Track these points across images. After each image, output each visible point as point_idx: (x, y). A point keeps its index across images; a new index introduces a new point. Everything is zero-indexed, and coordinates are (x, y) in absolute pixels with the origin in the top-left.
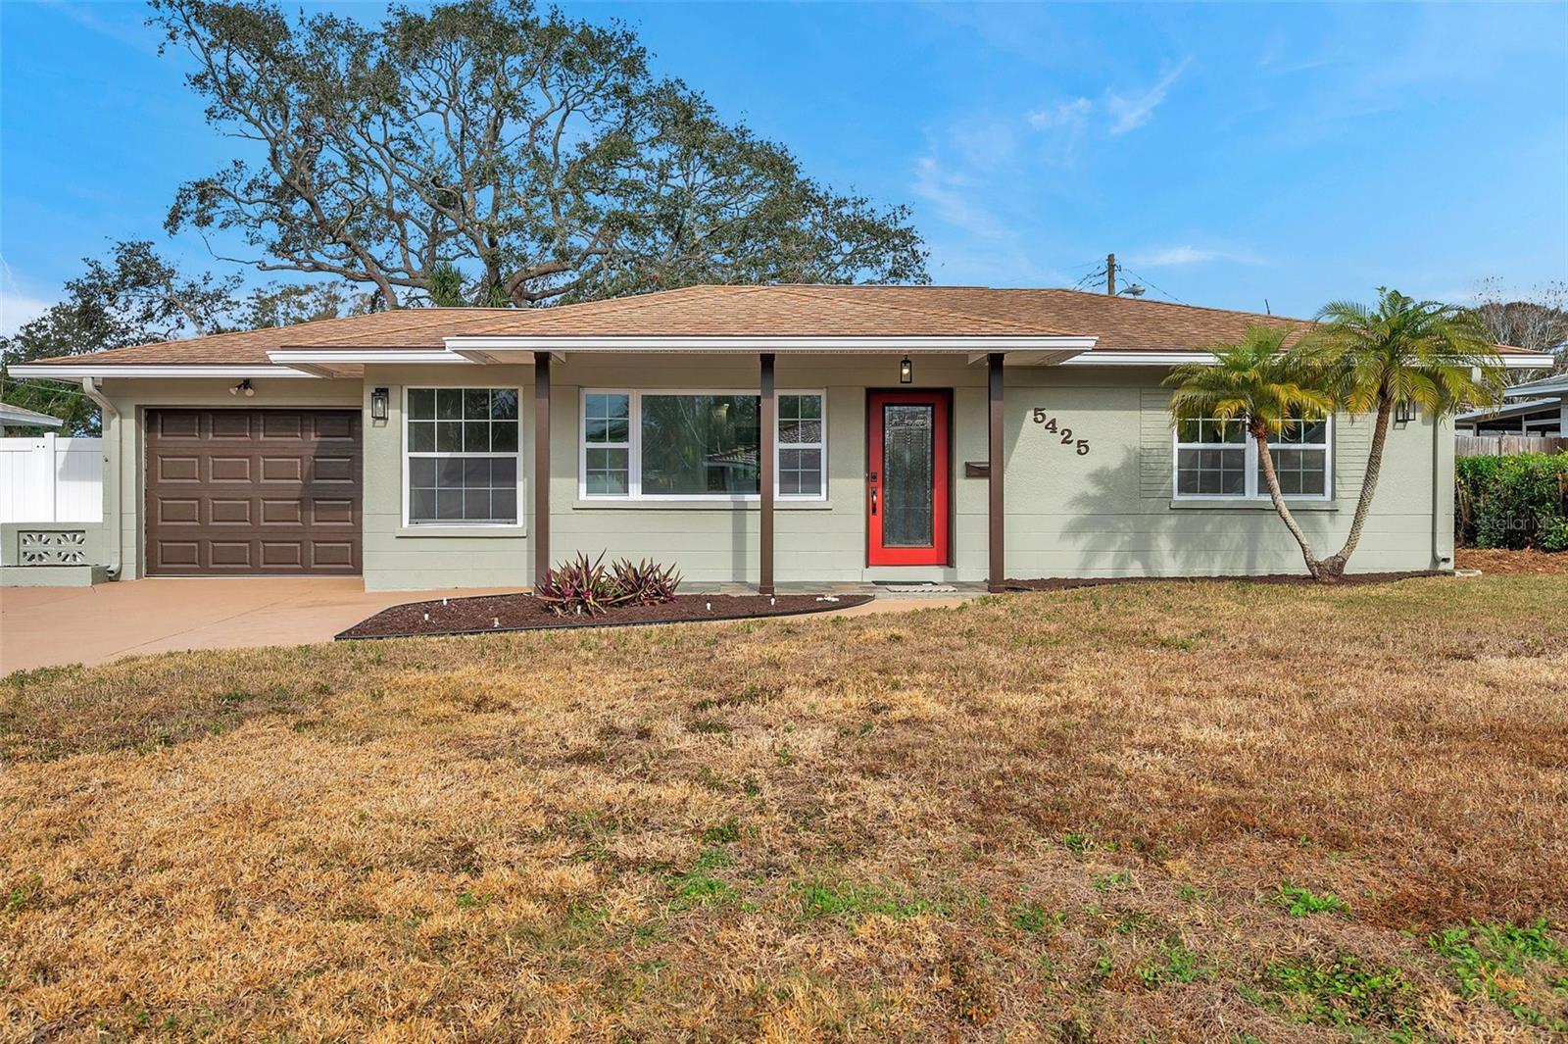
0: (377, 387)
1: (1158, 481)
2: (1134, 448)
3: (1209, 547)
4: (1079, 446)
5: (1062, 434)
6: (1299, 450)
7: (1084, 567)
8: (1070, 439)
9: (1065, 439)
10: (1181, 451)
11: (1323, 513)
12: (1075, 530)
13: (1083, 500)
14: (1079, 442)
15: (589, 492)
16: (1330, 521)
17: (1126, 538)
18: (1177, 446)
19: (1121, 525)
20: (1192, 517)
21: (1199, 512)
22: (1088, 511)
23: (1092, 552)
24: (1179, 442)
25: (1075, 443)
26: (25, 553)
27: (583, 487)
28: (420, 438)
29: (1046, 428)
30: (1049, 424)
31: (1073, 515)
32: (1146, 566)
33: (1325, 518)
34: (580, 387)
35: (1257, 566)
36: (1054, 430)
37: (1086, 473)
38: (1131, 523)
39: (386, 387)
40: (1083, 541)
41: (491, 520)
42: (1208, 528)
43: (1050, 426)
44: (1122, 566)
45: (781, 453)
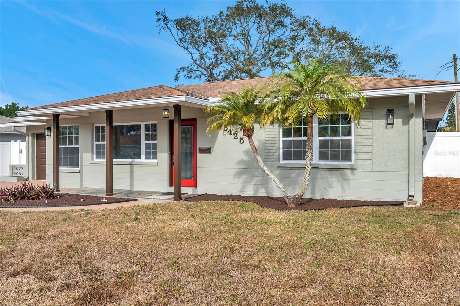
0: (48, 127)
1: (271, 155)
2: (262, 140)
3: (294, 183)
4: (240, 140)
5: (234, 135)
6: (339, 140)
7: (242, 190)
8: (237, 137)
9: (235, 137)
10: (284, 142)
11: (347, 170)
12: (239, 174)
13: (241, 162)
14: (240, 138)
15: (97, 158)
16: (352, 174)
17: (259, 179)
18: (282, 139)
19: (257, 173)
20: (285, 171)
21: (289, 168)
22: (243, 167)
23: (245, 184)
24: (283, 137)
25: (239, 139)
26: (14, 173)
27: (95, 156)
30: (229, 131)
31: (238, 168)
32: (267, 191)
33: (349, 172)
34: (93, 124)
35: (316, 195)
36: (231, 134)
37: (243, 151)
38: (261, 172)
39: (50, 126)
40: (242, 179)
41: (74, 167)
42: (293, 175)
43: (229, 132)
44: (256, 191)
45: (146, 144)
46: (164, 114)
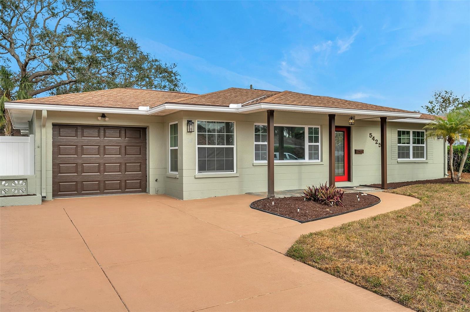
0: (188, 120)
1: (395, 155)
5: (376, 141)
6: (419, 146)
9: (376, 143)
10: (398, 147)
12: (378, 169)
13: (379, 160)
18: (397, 145)
25: (378, 144)
27: (254, 157)
28: (201, 140)
29: (372, 139)
31: (378, 164)
34: (254, 122)
36: (374, 140)
39: (191, 120)
41: (225, 170)
45: (309, 146)
46: (350, 121)
